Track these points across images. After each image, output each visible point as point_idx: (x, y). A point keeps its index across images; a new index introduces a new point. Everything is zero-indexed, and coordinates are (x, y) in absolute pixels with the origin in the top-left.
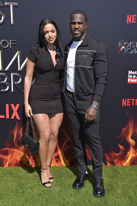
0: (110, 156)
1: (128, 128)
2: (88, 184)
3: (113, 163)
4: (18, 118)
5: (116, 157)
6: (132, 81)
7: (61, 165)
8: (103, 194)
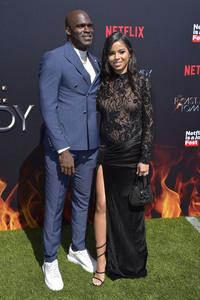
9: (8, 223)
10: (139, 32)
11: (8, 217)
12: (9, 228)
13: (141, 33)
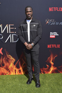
0: (43, 70)
1: (51, 57)
2: (33, 82)
3: (44, 73)
4: (2, 54)
5: (45, 70)
6: (52, 37)
7: (22, 74)
8: (39, 86)
9: (15, 72)
10: (60, 9)
11: (15, 70)
12: (16, 74)
13: (61, 10)
